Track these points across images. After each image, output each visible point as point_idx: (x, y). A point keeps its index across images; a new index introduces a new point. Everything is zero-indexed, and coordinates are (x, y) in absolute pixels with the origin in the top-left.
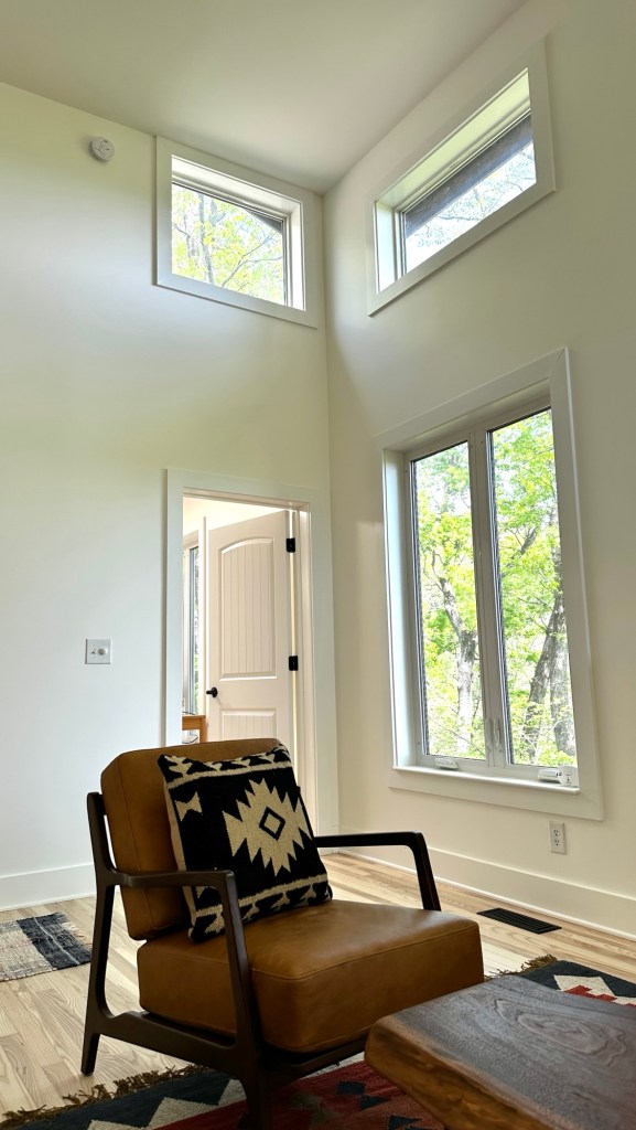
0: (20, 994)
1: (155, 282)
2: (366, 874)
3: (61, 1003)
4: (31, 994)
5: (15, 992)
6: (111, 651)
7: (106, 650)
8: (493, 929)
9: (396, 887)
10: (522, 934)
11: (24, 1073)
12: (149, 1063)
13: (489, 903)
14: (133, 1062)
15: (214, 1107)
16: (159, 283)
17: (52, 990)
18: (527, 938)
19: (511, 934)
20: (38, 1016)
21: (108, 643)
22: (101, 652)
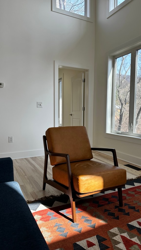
0: (25, 176)
1: (52, 10)
2: (99, 155)
3: (33, 179)
4: (27, 176)
5: (24, 176)
6: (42, 105)
7: (41, 105)
8: (127, 169)
9: (105, 158)
10: (134, 171)
11: (26, 193)
12: (52, 193)
13: (127, 163)
14: (49, 192)
15: (66, 204)
16: (53, 10)
17: (32, 176)
18: (135, 172)
19: (132, 170)
20: (29, 181)
21: (42, 103)
22: (40, 105)
